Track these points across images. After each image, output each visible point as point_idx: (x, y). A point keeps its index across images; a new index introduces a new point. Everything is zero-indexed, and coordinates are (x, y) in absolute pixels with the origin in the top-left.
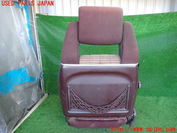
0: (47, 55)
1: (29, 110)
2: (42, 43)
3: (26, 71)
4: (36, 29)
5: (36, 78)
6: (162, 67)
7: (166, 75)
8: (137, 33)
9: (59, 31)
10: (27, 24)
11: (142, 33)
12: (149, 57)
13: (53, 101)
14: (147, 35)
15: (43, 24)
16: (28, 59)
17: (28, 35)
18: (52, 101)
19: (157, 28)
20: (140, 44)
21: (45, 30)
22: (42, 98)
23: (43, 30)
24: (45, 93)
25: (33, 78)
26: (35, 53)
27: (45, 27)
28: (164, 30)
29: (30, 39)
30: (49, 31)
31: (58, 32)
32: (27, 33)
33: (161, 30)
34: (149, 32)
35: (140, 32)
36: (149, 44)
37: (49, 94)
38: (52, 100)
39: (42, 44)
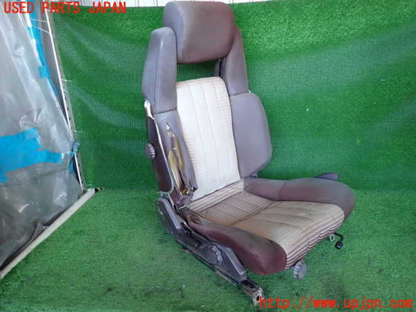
0: (84, 100)
1: (49, 224)
2: (72, 73)
3: (35, 139)
4: (54, 40)
5: (63, 155)
6: (351, 122)
7: (359, 141)
8: (291, 44)
9: (109, 44)
10: (33, 28)
11: (303, 42)
12: (319, 99)
13: (106, 204)
14: (313, 47)
15: (68, 27)
16: (39, 111)
17: (37, 54)
18: (102, 205)
19: (337, 29)
20: (298, 70)
21: (75, 42)
22: (79, 198)
23: (70, 43)
24: (88, 187)
25: (54, 154)
26: (55, 98)
27: (76, 34)
28: (352, 34)
29: (41, 65)
30: (85, 45)
31: (107, 46)
32: (32, 49)
33: (345, 34)
34: (319, 40)
35: (298, 40)
36: (319, 69)
37: (96, 190)
38: (104, 203)
39: (70, 75)
